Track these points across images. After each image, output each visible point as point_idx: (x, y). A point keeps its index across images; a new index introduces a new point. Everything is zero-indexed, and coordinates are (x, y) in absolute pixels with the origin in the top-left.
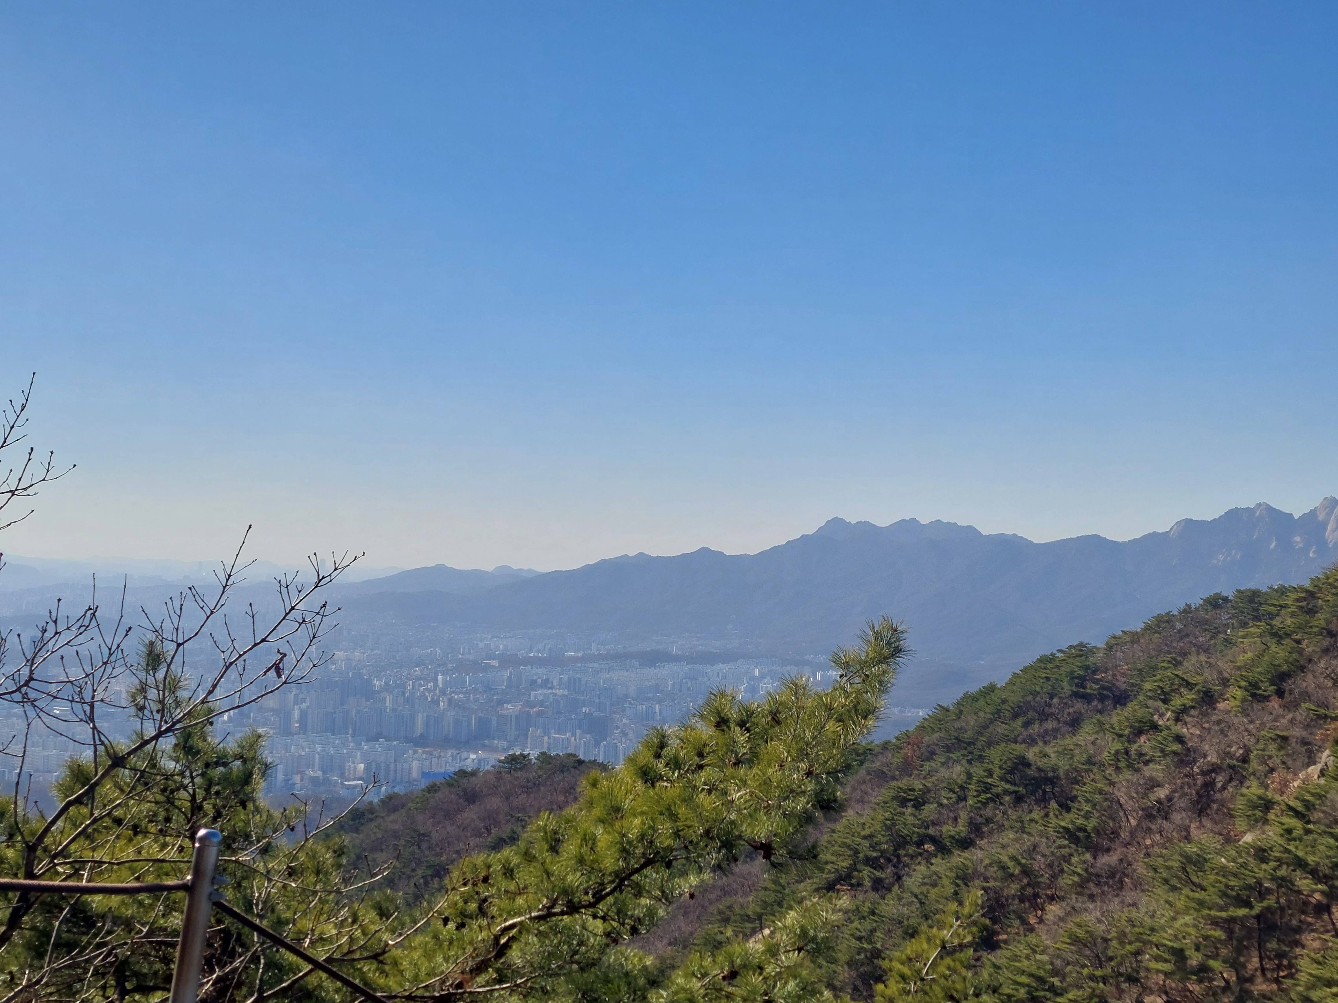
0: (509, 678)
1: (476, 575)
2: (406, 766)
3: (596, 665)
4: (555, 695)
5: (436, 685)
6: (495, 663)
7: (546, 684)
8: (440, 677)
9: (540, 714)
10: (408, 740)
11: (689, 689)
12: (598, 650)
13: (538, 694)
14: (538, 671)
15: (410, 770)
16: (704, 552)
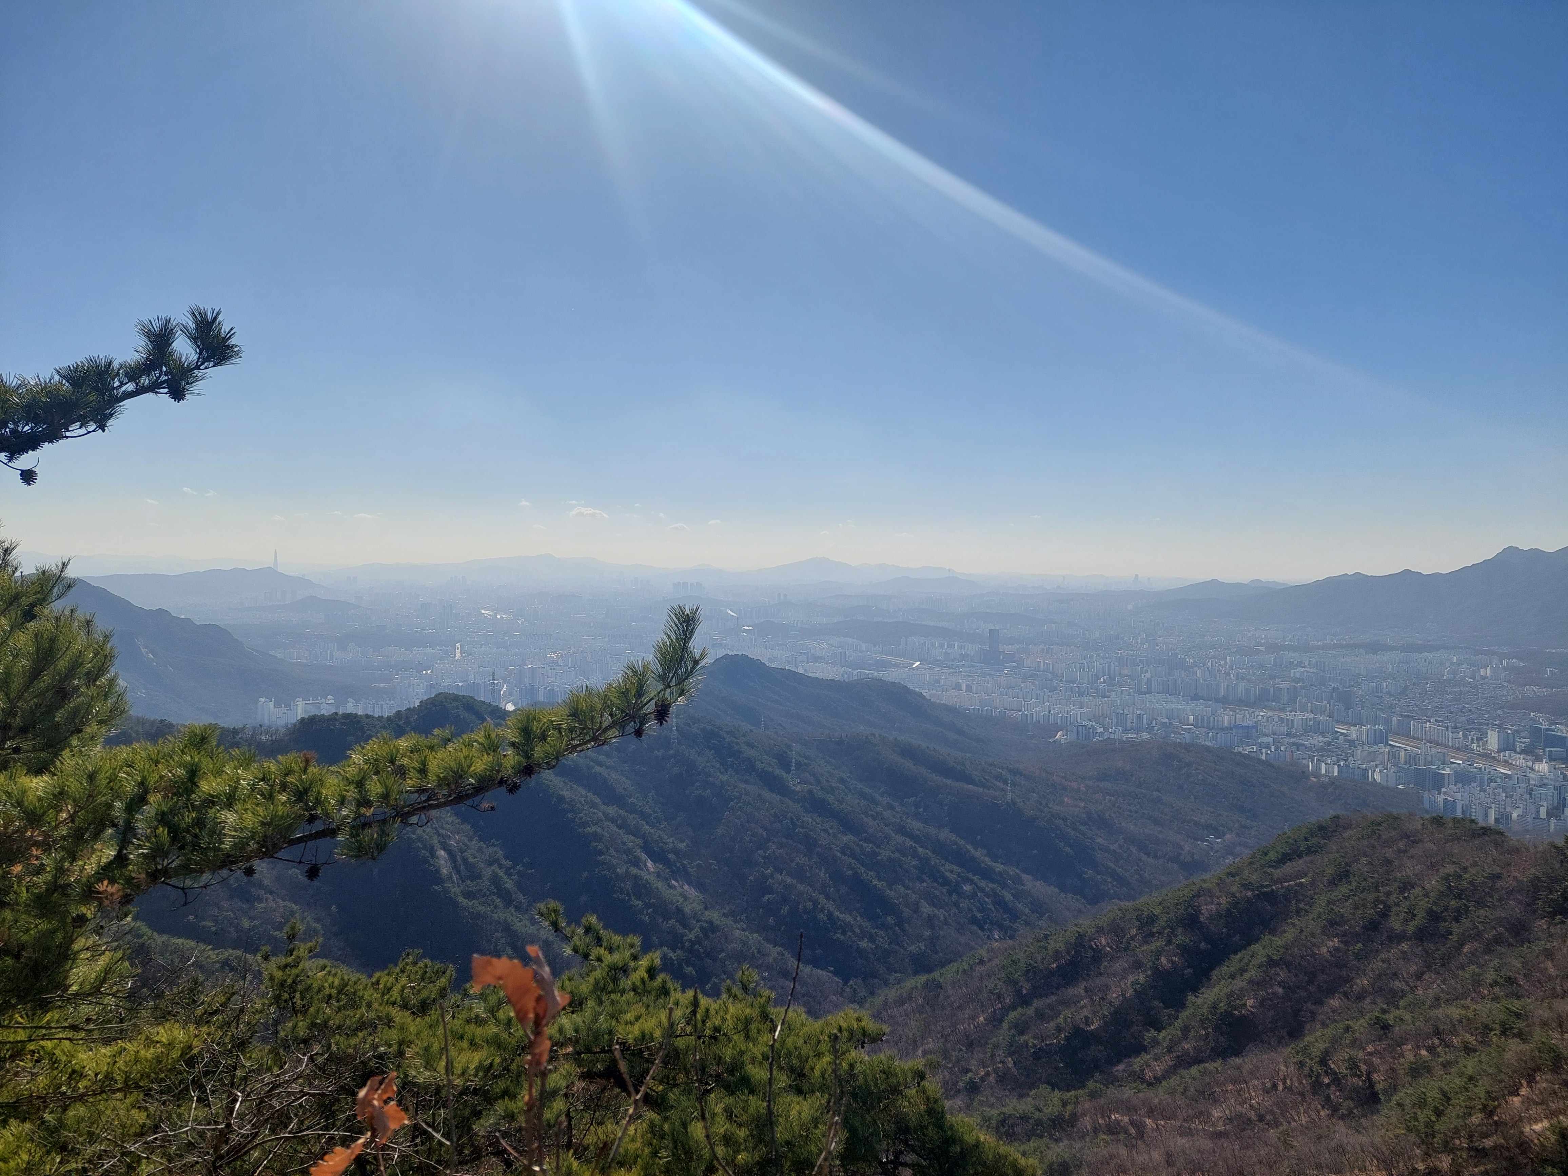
0: (1275, 660)
1: (1239, 585)
2: (1220, 718)
3: (1334, 652)
4: (1308, 672)
5: (1226, 663)
6: (1262, 648)
7: (1300, 664)
8: (1228, 658)
9: (1302, 687)
10: (1217, 701)
11: (1405, 671)
12: (1332, 640)
13: (1297, 672)
14: (1293, 655)
15: (1223, 721)
16: (1407, 573)
